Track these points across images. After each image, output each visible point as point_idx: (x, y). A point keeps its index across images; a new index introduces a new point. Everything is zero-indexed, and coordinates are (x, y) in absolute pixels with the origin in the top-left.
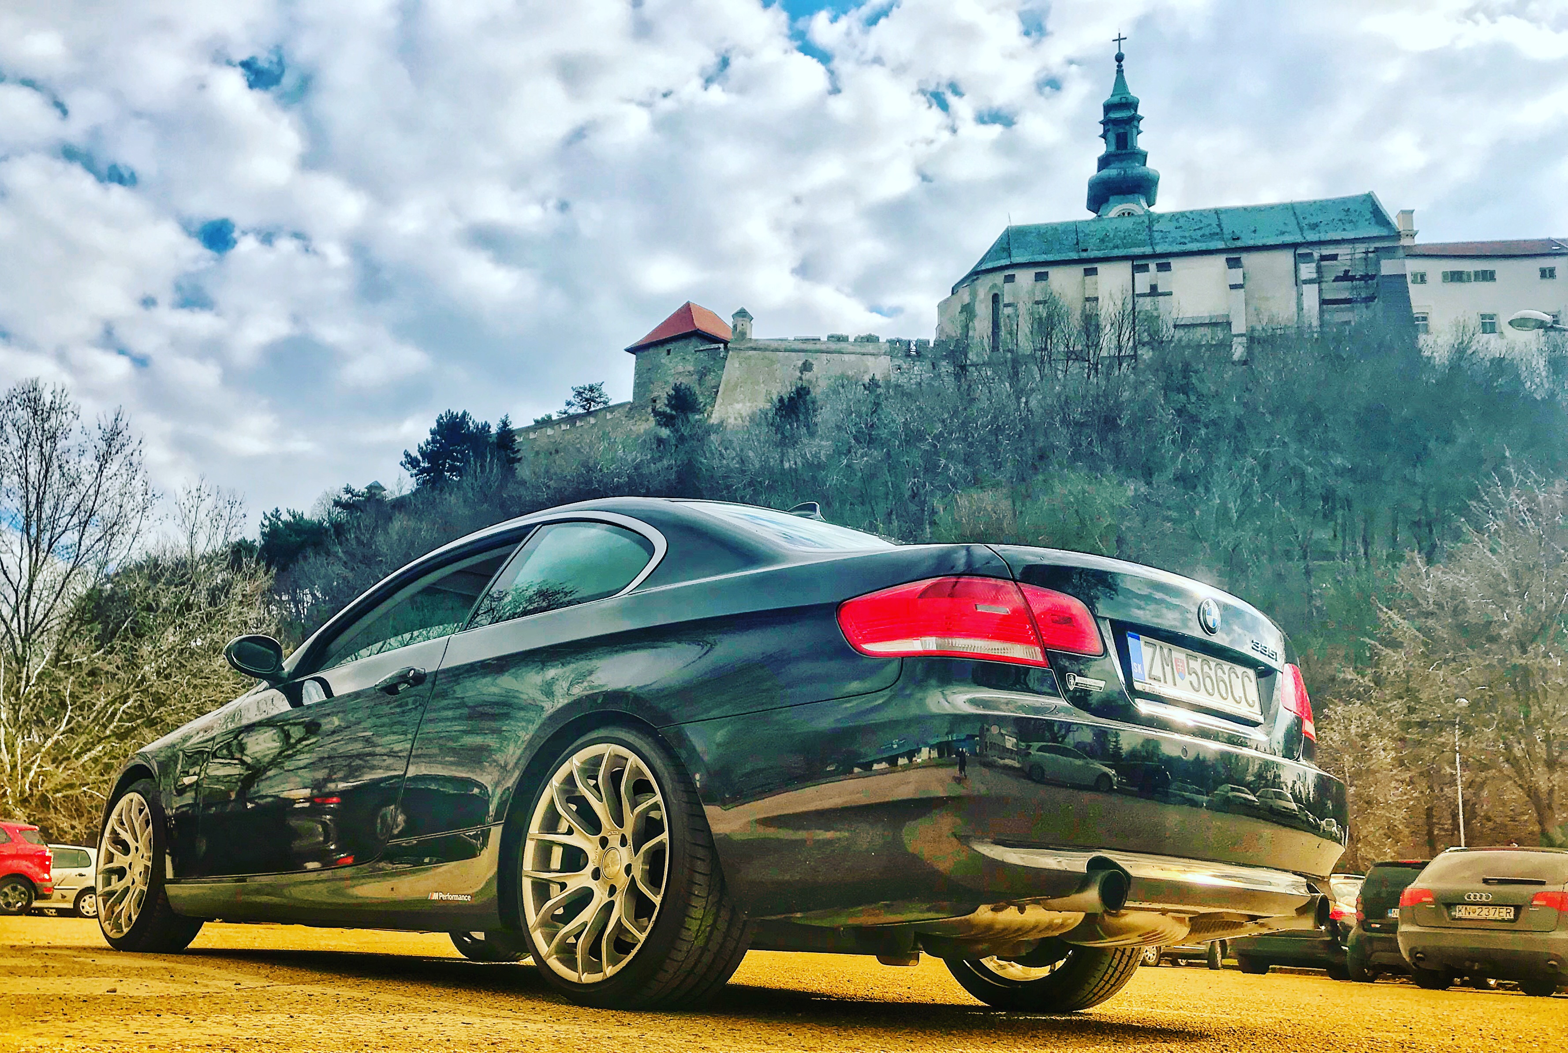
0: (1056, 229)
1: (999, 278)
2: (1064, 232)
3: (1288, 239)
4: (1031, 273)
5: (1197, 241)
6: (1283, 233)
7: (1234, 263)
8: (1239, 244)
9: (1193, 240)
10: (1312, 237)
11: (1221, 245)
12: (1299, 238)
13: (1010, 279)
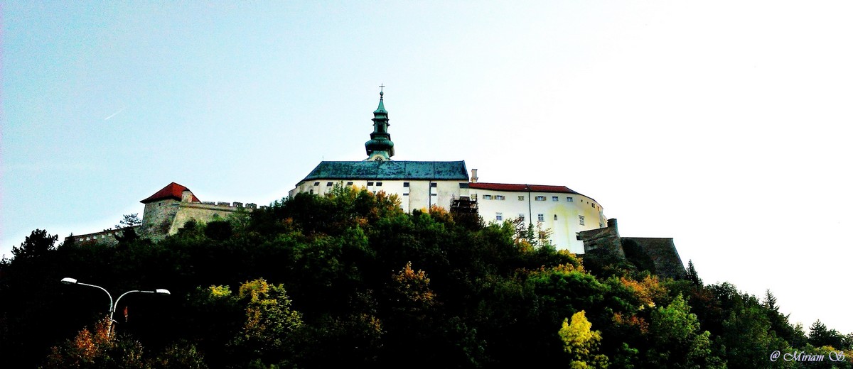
0: (341, 164)
1: (313, 183)
2: (344, 166)
3: (428, 176)
4: (326, 182)
5: (394, 174)
6: (427, 174)
7: (406, 185)
8: (410, 177)
9: (393, 174)
10: (437, 176)
11: (402, 177)
12: (432, 176)
13: (317, 184)
